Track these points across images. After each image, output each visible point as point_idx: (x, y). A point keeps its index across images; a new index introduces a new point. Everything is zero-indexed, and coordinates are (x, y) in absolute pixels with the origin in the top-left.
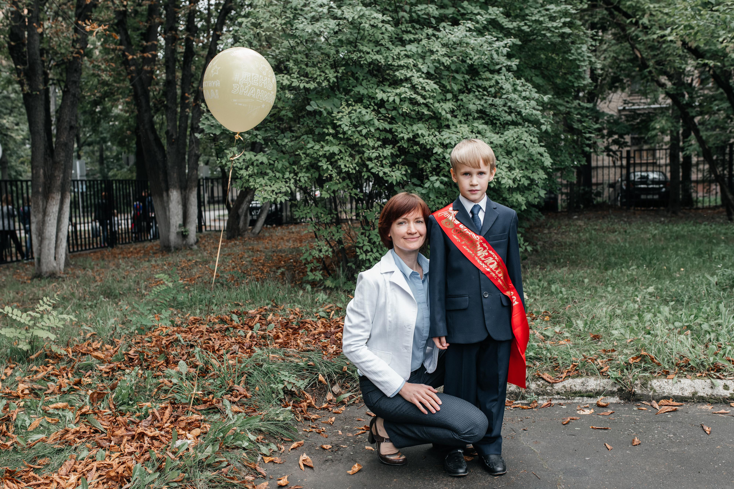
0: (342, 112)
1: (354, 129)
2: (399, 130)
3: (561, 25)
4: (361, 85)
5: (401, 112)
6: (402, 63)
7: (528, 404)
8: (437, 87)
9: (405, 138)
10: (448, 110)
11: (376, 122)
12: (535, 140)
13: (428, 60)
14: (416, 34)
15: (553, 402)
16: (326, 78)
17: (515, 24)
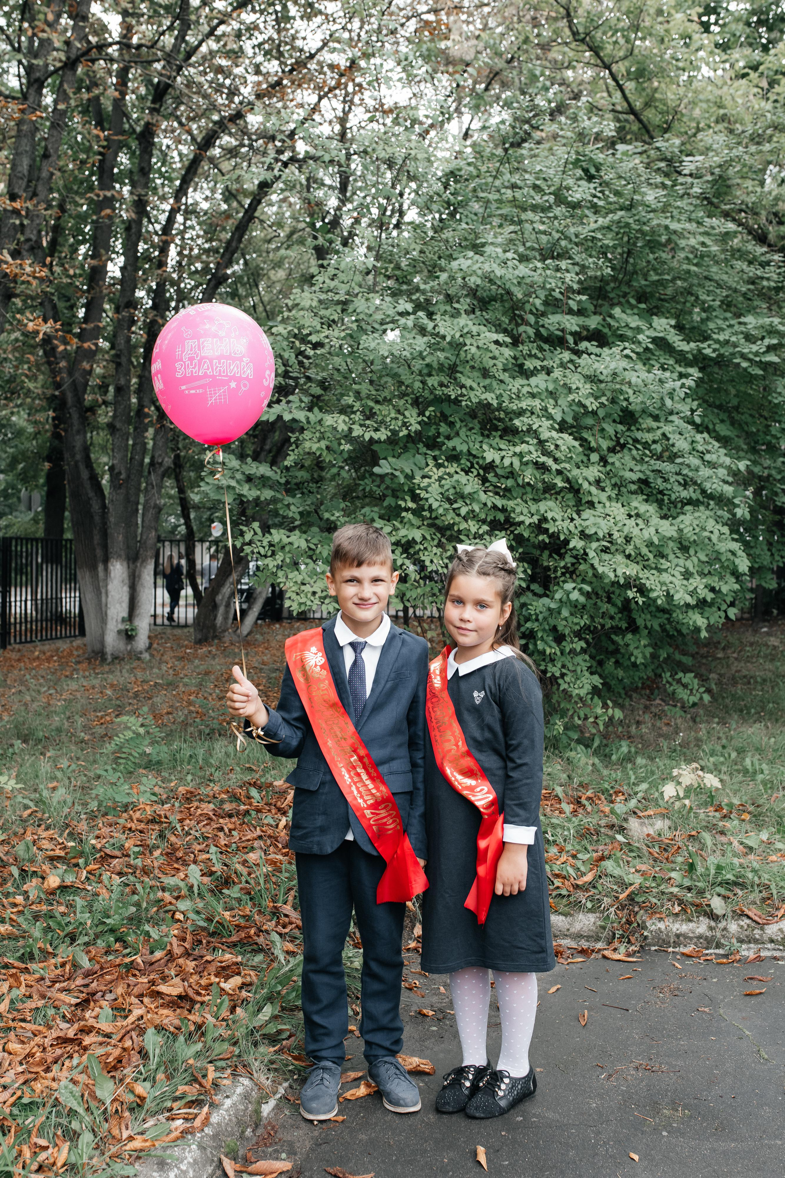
0: (429, 477)
1: (447, 506)
2: (518, 510)
3: (764, 349)
4: (457, 434)
5: (521, 482)
6: (524, 405)
7: (726, 956)
8: (576, 444)
9: (527, 523)
10: (592, 479)
11: (483, 497)
12: (726, 530)
13: (563, 402)
14: (544, 359)
15: (763, 954)
16: (404, 424)
17: (693, 345)
